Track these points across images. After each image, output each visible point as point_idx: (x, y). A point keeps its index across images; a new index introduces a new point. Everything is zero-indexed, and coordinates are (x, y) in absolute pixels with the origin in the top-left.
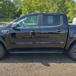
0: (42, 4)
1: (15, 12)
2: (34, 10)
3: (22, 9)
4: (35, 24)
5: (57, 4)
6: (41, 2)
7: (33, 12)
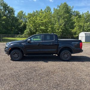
0: (47, 21)
1: (19, 27)
2: (39, 26)
3: (27, 24)
4: (40, 40)
5: (63, 19)
6: (45, 19)
7: (38, 28)
